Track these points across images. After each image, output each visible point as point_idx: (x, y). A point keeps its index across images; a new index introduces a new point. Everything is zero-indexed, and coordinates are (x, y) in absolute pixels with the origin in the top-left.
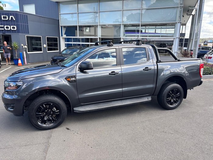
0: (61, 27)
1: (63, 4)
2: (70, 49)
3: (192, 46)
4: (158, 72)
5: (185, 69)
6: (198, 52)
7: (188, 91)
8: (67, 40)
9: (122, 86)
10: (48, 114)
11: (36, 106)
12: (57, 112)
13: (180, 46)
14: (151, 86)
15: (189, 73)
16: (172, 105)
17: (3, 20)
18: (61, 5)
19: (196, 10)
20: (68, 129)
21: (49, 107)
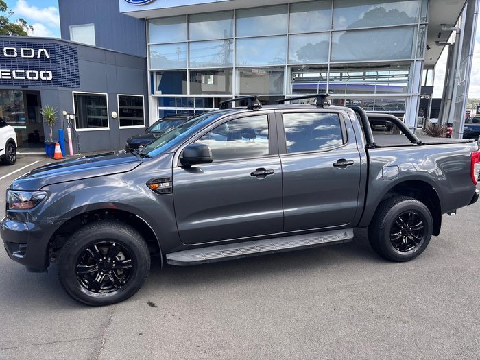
0: (152, 73)
1: (155, 23)
2: (169, 121)
3: (449, 115)
4: (368, 171)
5: (437, 165)
6: (464, 127)
7: (444, 216)
8: (165, 102)
9: (282, 202)
10: (104, 268)
11: (78, 249)
12: (127, 264)
13: (422, 116)
14: (353, 204)
15: (446, 173)
16: (405, 251)
17: (24, 58)
18: (152, 26)
19: (458, 33)
20: (152, 305)
21: (109, 250)
